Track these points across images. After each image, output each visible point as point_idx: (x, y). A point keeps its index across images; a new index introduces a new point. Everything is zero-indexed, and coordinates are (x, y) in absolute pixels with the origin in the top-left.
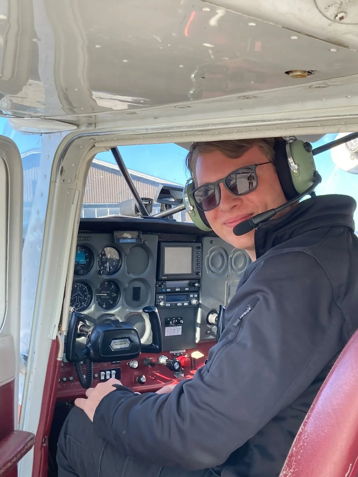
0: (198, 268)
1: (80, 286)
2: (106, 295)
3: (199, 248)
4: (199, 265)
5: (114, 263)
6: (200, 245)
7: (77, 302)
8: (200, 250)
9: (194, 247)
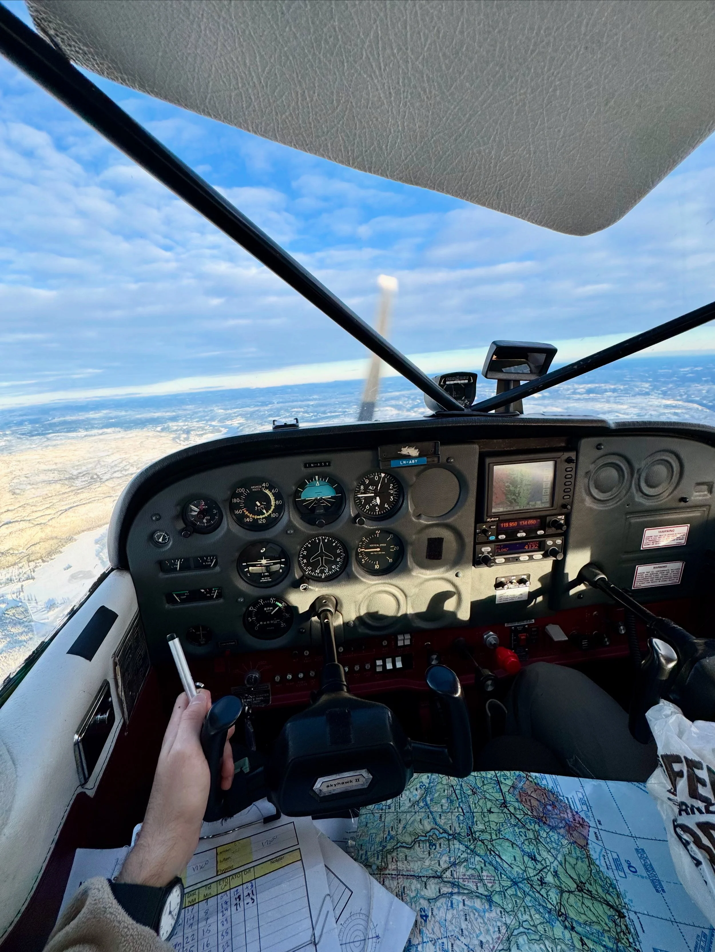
0: (565, 497)
1: (326, 541)
2: (378, 549)
3: (569, 460)
4: (568, 492)
5: (392, 497)
6: (573, 455)
7: (322, 566)
8: (573, 465)
9: (558, 460)
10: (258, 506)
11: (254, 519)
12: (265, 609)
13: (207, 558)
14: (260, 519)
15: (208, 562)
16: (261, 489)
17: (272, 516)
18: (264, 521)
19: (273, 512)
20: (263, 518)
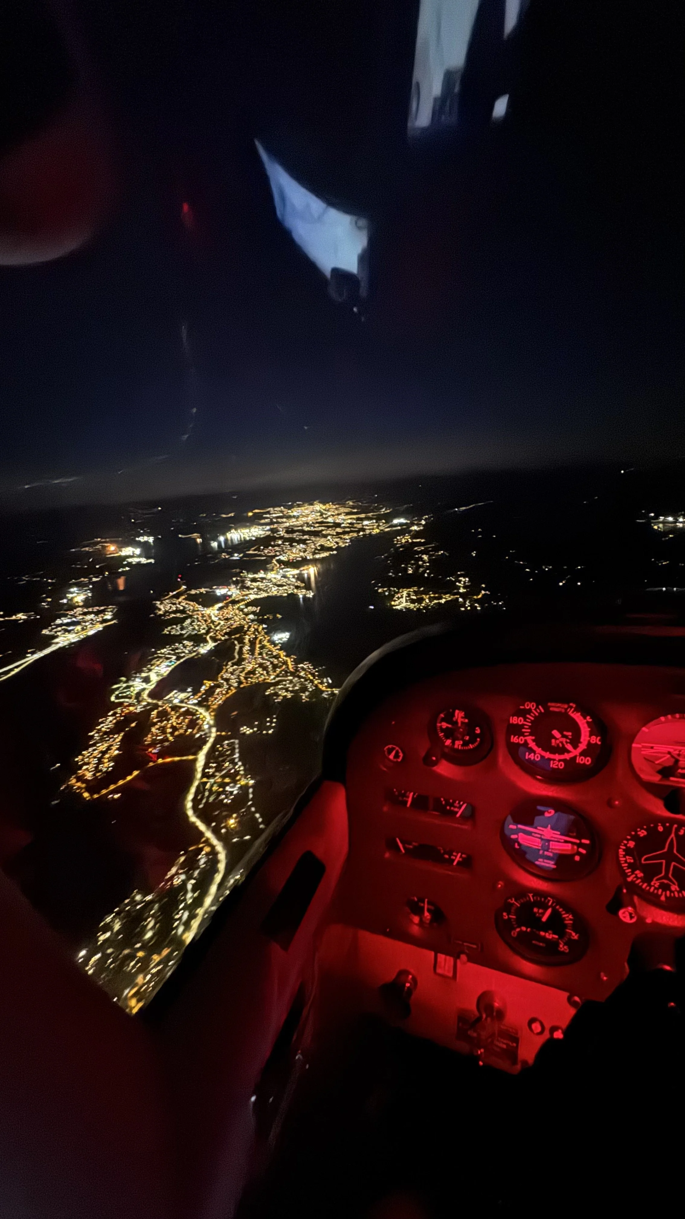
7: (666, 877)
10: (556, 739)
11: (542, 757)
12: (535, 910)
13: (454, 802)
14: (554, 760)
15: (455, 807)
16: (566, 709)
17: (578, 760)
18: (562, 766)
19: (581, 754)
20: (560, 761)
